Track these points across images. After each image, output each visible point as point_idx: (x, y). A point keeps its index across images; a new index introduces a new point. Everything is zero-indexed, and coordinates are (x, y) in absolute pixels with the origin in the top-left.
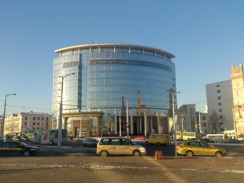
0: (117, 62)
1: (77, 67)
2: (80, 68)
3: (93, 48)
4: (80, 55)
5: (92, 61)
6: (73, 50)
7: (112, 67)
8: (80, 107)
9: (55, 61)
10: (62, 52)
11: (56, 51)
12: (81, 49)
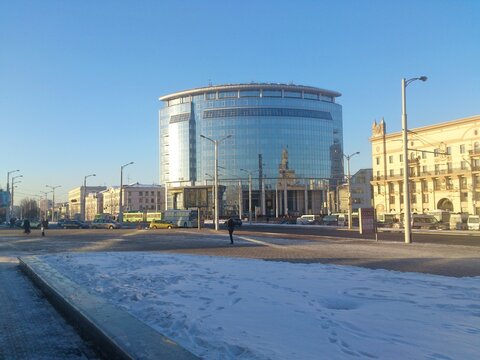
0: (241, 113)
1: (187, 123)
2: (192, 122)
3: (208, 93)
4: (192, 104)
5: (207, 112)
6: (182, 96)
7: (234, 121)
8: (193, 178)
9: (161, 113)
10: (169, 100)
11: (161, 99)
12: (193, 95)
